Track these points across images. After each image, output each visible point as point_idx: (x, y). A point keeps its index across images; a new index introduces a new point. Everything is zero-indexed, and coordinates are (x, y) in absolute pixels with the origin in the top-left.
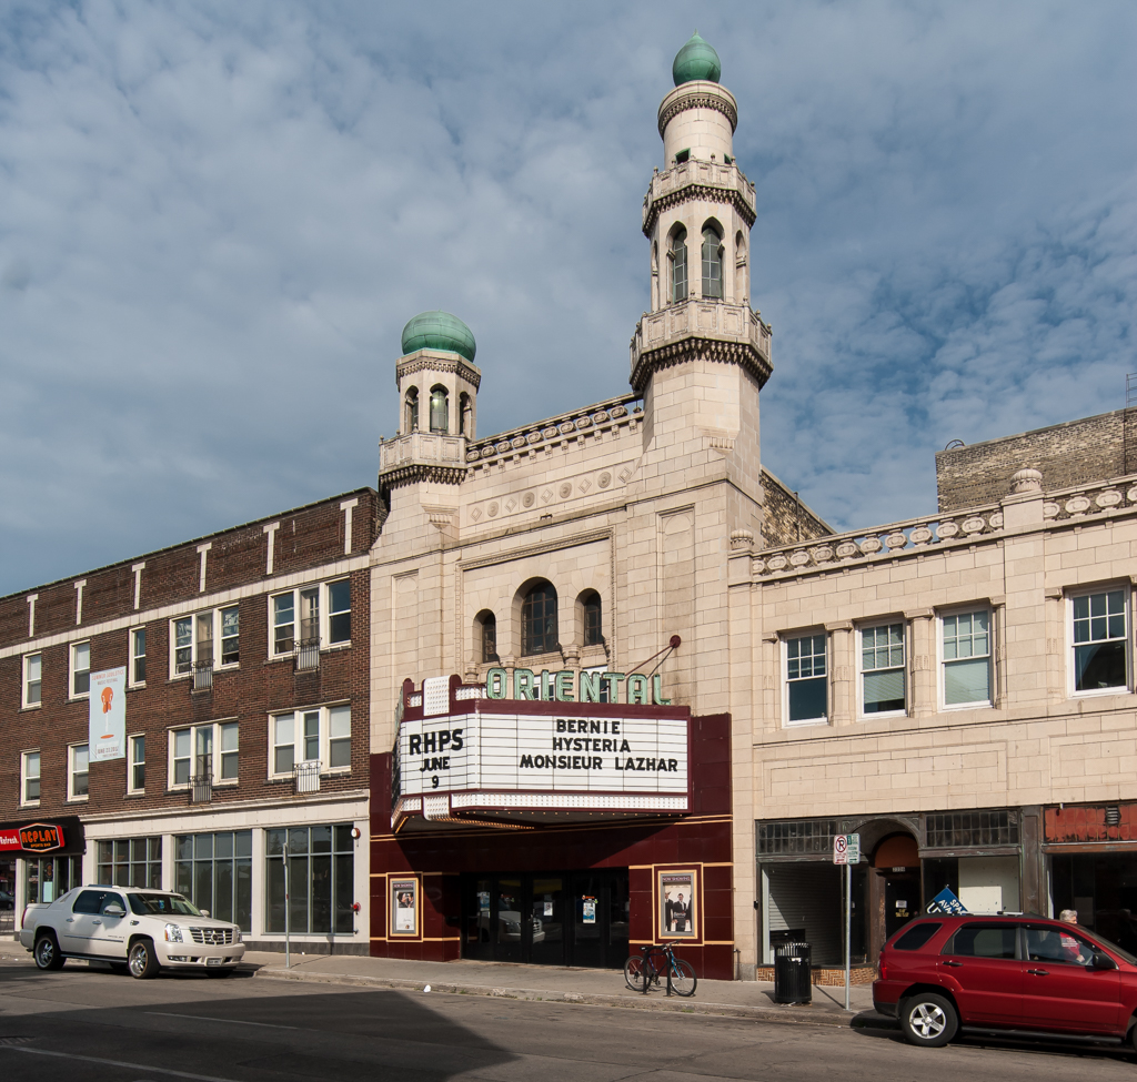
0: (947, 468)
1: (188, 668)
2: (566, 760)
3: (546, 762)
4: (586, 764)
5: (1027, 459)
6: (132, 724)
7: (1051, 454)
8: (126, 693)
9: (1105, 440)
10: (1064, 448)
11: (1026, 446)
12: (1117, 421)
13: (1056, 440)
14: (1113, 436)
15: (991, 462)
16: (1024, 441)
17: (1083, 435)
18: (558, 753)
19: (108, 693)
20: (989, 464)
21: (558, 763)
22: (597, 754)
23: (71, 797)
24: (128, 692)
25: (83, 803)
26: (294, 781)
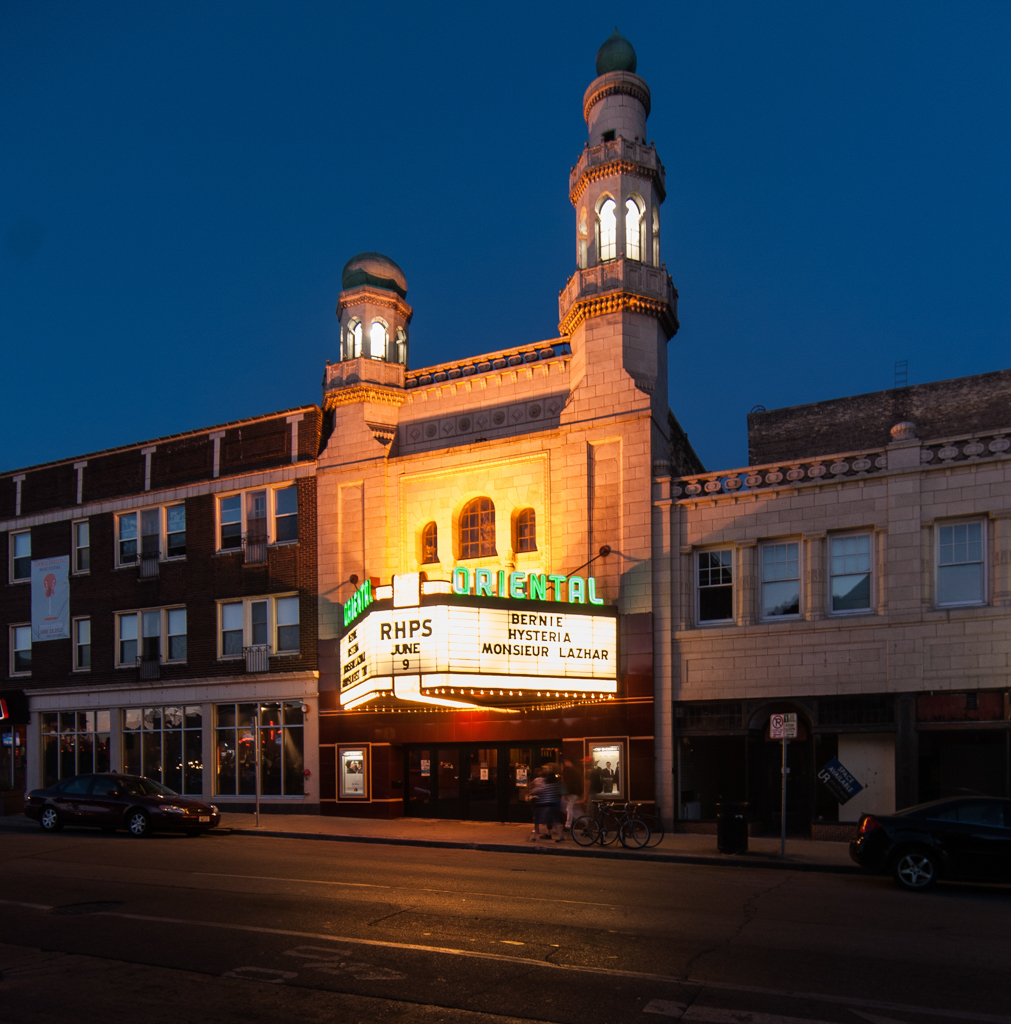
0: (756, 427)
1: (133, 558)
2: (519, 649)
3: (504, 649)
4: (536, 653)
5: (818, 423)
6: (77, 608)
7: (837, 421)
8: (70, 579)
9: (879, 413)
10: (847, 417)
11: (818, 413)
12: (887, 398)
13: (841, 410)
14: (885, 410)
15: (790, 425)
16: (816, 410)
17: (862, 407)
18: (513, 642)
19: (50, 579)
20: (789, 426)
21: (513, 651)
22: (544, 644)
23: (13, 674)
24: (72, 579)
25: (25, 679)
26: (243, 662)
